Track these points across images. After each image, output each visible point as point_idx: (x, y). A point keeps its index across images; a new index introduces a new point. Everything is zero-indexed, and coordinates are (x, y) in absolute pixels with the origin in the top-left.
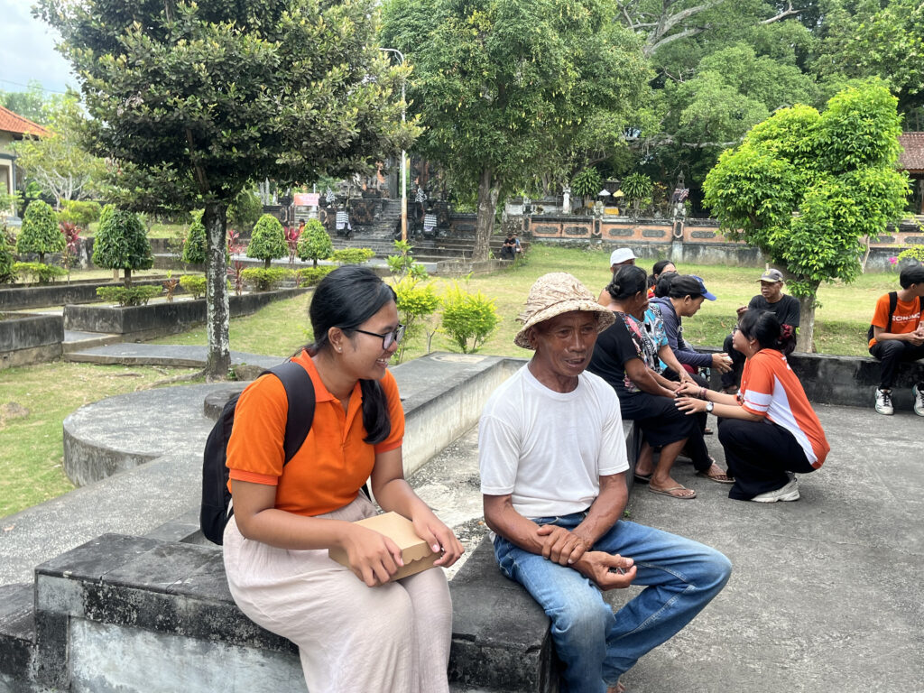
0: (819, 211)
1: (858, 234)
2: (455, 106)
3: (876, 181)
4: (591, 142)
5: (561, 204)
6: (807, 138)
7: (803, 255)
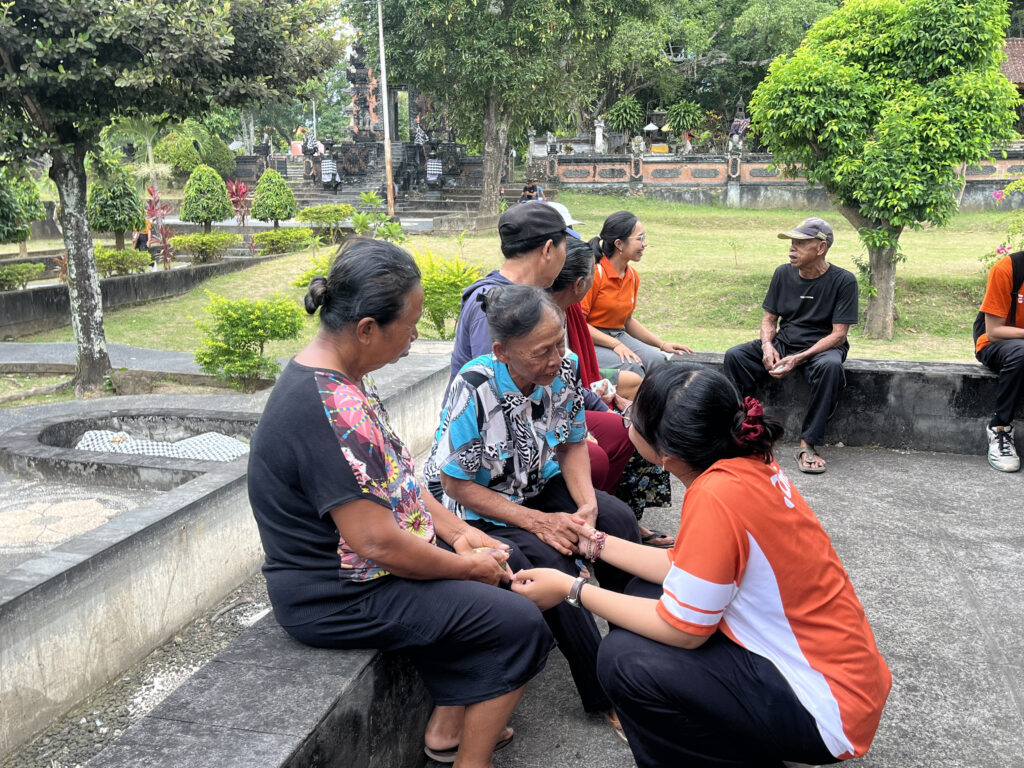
0: (900, 132)
1: (953, 162)
2: (444, 18)
3: (976, 89)
4: (626, 64)
5: (592, 142)
6: (885, 35)
7: (879, 193)
